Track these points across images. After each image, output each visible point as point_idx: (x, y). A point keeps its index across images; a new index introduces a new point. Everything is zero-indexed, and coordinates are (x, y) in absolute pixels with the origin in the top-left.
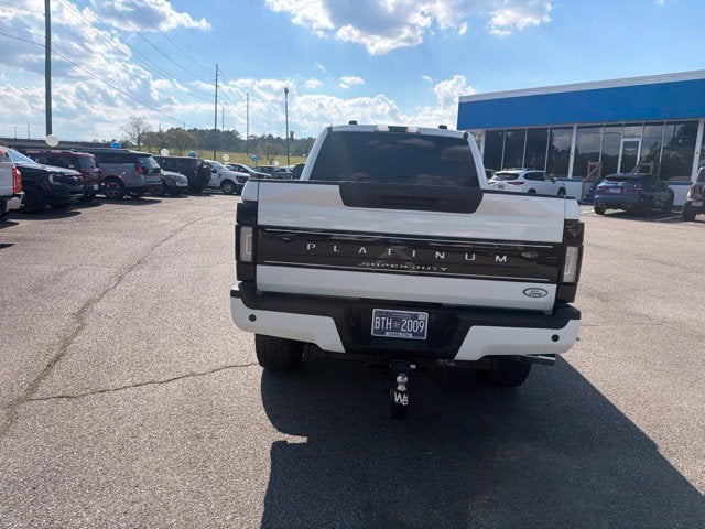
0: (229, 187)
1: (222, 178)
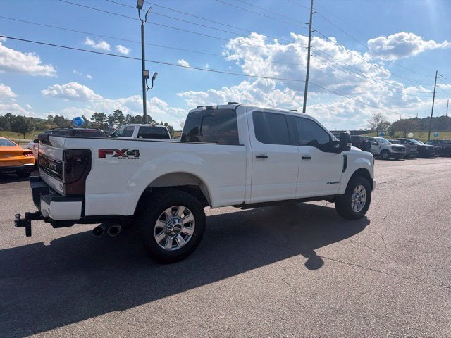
0: (386, 155)
1: (382, 148)
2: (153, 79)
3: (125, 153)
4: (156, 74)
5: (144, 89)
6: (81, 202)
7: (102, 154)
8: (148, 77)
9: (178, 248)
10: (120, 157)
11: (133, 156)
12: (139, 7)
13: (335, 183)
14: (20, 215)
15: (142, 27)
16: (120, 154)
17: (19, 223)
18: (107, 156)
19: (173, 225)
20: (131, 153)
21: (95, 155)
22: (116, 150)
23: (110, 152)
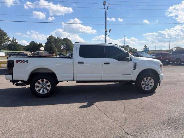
7: (17, 62)
8: (107, 31)
12: (104, 5)
15: (106, 12)
16: (22, 62)
20: (26, 61)
21: (15, 62)
23: (19, 61)
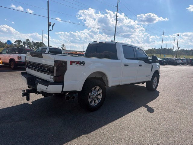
2: (53, 26)
3: (80, 63)
4: (54, 24)
5: (48, 31)
6: (62, 85)
9: (96, 105)
10: (78, 64)
11: (82, 64)
13: (149, 76)
14: (24, 91)
17: (24, 95)
18: (73, 64)
19: (95, 95)
22: (76, 61)
